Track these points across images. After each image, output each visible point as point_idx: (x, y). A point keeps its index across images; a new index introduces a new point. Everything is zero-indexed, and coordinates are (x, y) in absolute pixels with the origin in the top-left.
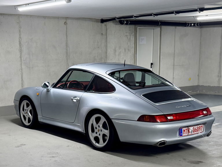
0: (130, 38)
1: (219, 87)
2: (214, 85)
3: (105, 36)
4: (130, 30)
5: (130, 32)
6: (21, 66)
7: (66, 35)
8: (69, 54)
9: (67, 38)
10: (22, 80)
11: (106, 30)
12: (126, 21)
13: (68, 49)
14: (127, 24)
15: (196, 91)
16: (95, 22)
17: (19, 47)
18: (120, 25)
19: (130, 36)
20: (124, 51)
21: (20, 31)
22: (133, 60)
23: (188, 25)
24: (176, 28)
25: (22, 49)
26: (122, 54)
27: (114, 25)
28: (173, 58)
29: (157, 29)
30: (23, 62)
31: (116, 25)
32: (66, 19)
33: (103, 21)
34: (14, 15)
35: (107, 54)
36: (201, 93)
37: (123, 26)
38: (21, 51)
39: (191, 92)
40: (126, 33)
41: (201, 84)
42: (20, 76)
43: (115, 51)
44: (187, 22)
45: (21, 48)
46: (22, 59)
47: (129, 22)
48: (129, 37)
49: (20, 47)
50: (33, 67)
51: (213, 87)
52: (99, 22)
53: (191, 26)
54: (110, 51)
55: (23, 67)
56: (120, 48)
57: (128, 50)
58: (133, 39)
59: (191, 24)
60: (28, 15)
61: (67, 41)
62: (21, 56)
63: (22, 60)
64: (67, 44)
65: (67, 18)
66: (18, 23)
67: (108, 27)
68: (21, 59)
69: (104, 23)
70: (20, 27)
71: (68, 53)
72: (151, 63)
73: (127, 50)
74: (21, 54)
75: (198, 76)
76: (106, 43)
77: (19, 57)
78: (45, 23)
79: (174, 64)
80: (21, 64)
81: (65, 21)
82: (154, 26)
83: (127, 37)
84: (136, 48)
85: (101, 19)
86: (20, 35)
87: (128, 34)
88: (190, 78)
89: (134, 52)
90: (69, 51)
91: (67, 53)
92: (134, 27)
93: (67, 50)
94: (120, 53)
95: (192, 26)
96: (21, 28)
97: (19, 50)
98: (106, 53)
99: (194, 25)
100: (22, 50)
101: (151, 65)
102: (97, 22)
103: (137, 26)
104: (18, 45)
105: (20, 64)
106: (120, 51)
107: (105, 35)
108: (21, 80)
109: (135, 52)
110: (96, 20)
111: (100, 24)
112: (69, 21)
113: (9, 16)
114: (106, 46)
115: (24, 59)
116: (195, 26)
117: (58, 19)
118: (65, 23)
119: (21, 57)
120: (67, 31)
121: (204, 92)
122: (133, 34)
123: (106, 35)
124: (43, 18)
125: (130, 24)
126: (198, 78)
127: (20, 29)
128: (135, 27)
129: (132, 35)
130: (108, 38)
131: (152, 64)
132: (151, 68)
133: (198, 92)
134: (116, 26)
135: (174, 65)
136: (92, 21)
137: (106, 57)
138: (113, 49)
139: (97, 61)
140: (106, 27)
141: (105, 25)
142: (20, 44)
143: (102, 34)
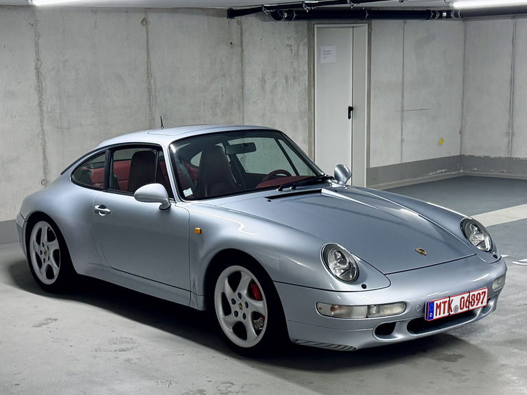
0: (298, 50)
1: (511, 159)
2: (497, 155)
3: (239, 49)
4: (297, 33)
5: (296, 35)
6: (42, 126)
7: (147, 50)
8: (153, 94)
9: (148, 56)
10: (45, 158)
11: (239, 35)
12: (287, 12)
13: (152, 82)
14: (289, 19)
15: (456, 170)
16: (214, 16)
17: (36, 80)
18: (272, 22)
19: (298, 46)
20: (284, 80)
21: (37, 45)
22: (307, 101)
23: (434, 17)
24: (405, 23)
25: (44, 85)
26: (280, 89)
27: (260, 22)
28: (401, 94)
29: (362, 28)
30: (45, 115)
31: (265, 21)
32: (146, 12)
33: (232, 13)
34: (23, 6)
35: (245, 90)
36: (468, 172)
37: (281, 24)
38: (40, 90)
39: (443, 171)
40: (288, 38)
41: (467, 154)
42: (40, 148)
43: (263, 81)
44: (432, 10)
45: (42, 83)
46: (43, 109)
47: (295, 15)
48: (294, 48)
49: (38, 82)
50: (69, 128)
51: (495, 159)
52: (223, 16)
53: (441, 17)
54: (251, 83)
55: (46, 127)
56: (275, 74)
57: (294, 78)
58: (304, 52)
59: (441, 12)
61: (148, 62)
62: (40, 102)
63: (44, 113)
64: (149, 71)
65: (147, 10)
66: (32, 25)
67: (244, 27)
68: (41, 110)
69: (236, 18)
70: (38, 35)
71: (153, 90)
72: (349, 107)
73: (291, 80)
74: (41, 97)
75: (461, 132)
76: (240, 66)
77: (36, 104)
78: (96, 22)
79: (403, 108)
80: (42, 121)
81: (142, 16)
82: (352, 21)
83: (291, 50)
84: (312, 74)
85: (228, 10)
86: (37, 53)
87: (292, 42)
88: (442, 138)
89: (307, 83)
90: (153, 87)
91: (149, 90)
92: (306, 25)
93: (149, 83)
94: (275, 86)
95: (444, 17)
96: (40, 36)
97: (35, 88)
98: (243, 88)
99: (448, 17)
100: (43, 88)
101: (349, 113)
102: (219, 16)
103: (313, 22)
105: (39, 120)
106: (275, 81)
107: (237, 45)
108: (41, 157)
109: (309, 81)
110: (217, 13)
111: (226, 20)
112: (153, 18)
113: (10, 9)
114: (242, 73)
115: (49, 109)
116: (451, 17)
117: (127, 12)
118: (144, 22)
119: (40, 105)
120: (148, 41)
121: (475, 171)
122: (306, 40)
123: (242, 46)
124: (91, 11)
125: (298, 18)
126: (461, 138)
127: (38, 40)
128: (308, 25)
129: (302, 43)
130: (246, 53)
131: (351, 109)
132: (349, 118)
133: (462, 171)
134: (265, 23)
135: (403, 111)
136: (208, 15)
137: (242, 97)
138: (259, 78)
139: (222, 108)
140: (241, 28)
141: (239, 23)
142: (38, 73)
143: (231, 44)
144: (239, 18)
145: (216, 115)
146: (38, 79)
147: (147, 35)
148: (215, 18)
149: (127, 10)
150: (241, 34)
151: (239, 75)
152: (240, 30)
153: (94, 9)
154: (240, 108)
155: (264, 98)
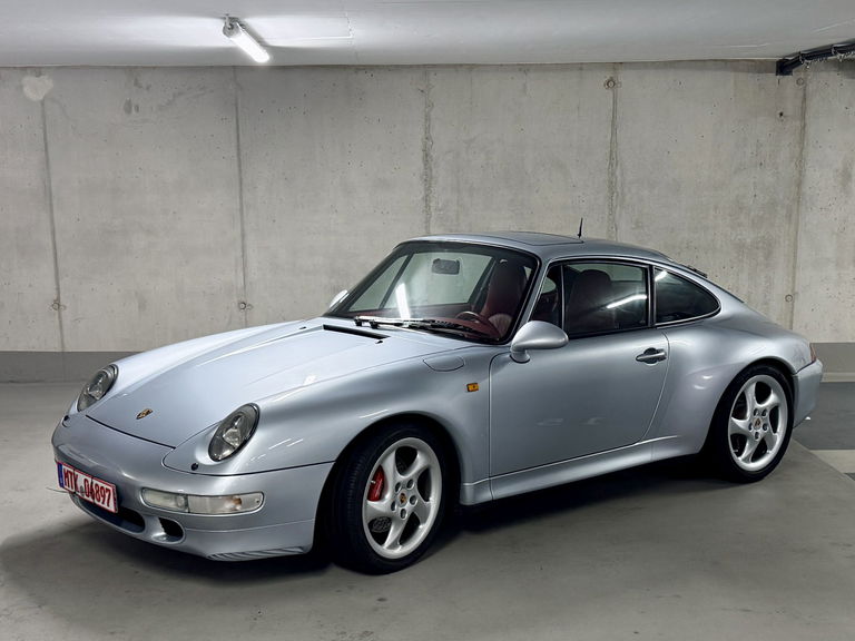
3: (798, 123)
6: (428, 229)
7: (613, 125)
8: (619, 190)
9: (614, 133)
13: (618, 173)
16: (748, 71)
17: (423, 166)
21: (428, 118)
25: (434, 171)
27: (846, 81)
30: (433, 214)
32: (614, 69)
34: (411, 66)
35: (805, 189)
38: (428, 180)
43: (846, 176)
45: (431, 170)
46: (432, 204)
49: (426, 169)
52: (767, 72)
54: (820, 178)
55: (434, 230)
60: (461, 65)
61: (613, 143)
62: (427, 196)
63: (432, 209)
64: (613, 156)
65: (618, 66)
66: (422, 91)
67: (811, 88)
68: (428, 206)
69: (792, 72)
70: (429, 105)
71: (619, 184)
74: (428, 189)
76: (798, 149)
77: (420, 197)
78: (525, 85)
80: (428, 222)
81: (608, 74)
85: (778, 62)
86: (427, 129)
90: (619, 178)
91: (612, 186)
93: (613, 174)
97: (421, 178)
98: (799, 184)
100: (431, 178)
102: (759, 72)
104: (420, 164)
107: (794, 117)
110: (754, 66)
111: (772, 78)
112: (625, 77)
113: (391, 70)
114: (800, 162)
115: (440, 206)
117: (581, 69)
119: (427, 199)
120: (615, 111)
123: (803, 117)
124: (520, 70)
130: (811, 130)
136: (736, 70)
137: (798, 198)
138: (837, 171)
139: (752, 213)
140: (805, 90)
141: (801, 82)
142: (426, 156)
143: (781, 114)
144: (797, 73)
145: (739, 225)
146: (425, 165)
147: (615, 102)
148: (751, 74)
149: (581, 67)
150: (804, 98)
151: (793, 164)
152: (801, 94)
153: (524, 68)
154: (790, 216)
155: (846, 202)
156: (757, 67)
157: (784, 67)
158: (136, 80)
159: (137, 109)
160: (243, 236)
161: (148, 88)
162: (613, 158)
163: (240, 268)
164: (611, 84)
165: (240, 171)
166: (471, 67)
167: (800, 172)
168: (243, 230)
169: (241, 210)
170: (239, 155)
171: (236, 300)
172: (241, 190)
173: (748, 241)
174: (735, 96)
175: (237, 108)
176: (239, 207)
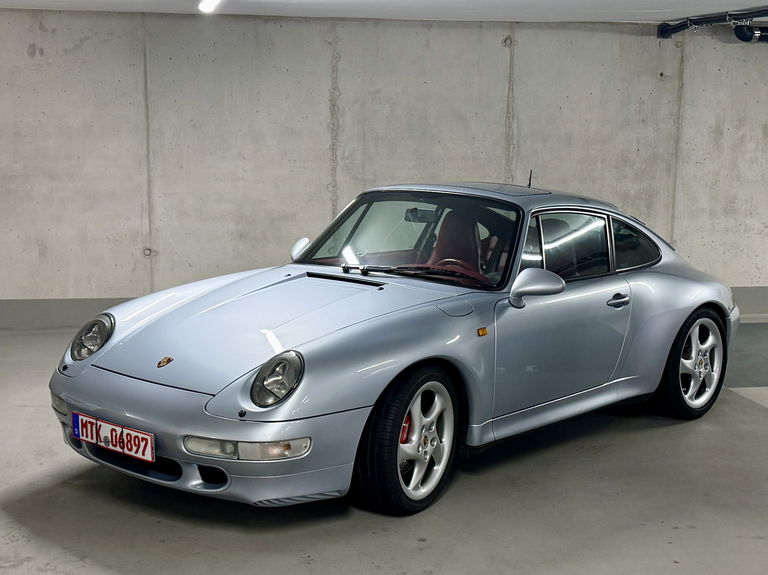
3: (676, 83)
6: (334, 176)
7: (510, 80)
8: (515, 142)
9: (511, 88)
13: (514, 125)
16: (632, 33)
17: (330, 116)
18: (745, 45)
21: (335, 70)
25: (341, 122)
26: (750, 146)
27: (719, 45)
30: (340, 162)
31: (729, 42)
32: (511, 28)
34: (319, 19)
35: (682, 144)
38: (335, 129)
43: (718, 132)
45: (338, 120)
46: (338, 153)
49: (333, 118)
50: (375, 181)
52: (649, 35)
54: (695, 135)
55: (338, 180)
56: (741, 122)
60: (367, 19)
61: (511, 97)
62: (334, 144)
63: (339, 158)
64: (510, 108)
65: (515, 25)
66: (330, 43)
67: (687, 50)
68: (334, 155)
69: (673, 36)
70: (337, 57)
71: (515, 137)
74: (334, 138)
76: (676, 107)
77: (328, 146)
78: (428, 41)
80: (334, 170)
81: (506, 33)
85: (659, 26)
86: (335, 80)
90: (516, 132)
91: (508, 138)
93: (510, 127)
94: (742, 139)
96: (340, 58)
97: (328, 126)
98: (677, 140)
100: (339, 127)
102: (642, 35)
104: (327, 112)
105: (331, 168)
106: (742, 132)
107: (672, 78)
108: (329, 216)
111: (654, 40)
112: (521, 36)
113: (298, 22)
114: (678, 119)
115: (346, 154)
117: (481, 27)
118: (508, 41)
119: (333, 148)
120: (511, 68)
123: (681, 77)
124: (423, 25)
127: (337, 62)
130: (688, 89)
136: (621, 32)
137: (676, 153)
138: (710, 128)
139: (635, 167)
140: (682, 52)
141: (679, 45)
142: (333, 107)
143: (661, 74)
144: (677, 37)
145: (624, 177)
146: (332, 115)
147: (512, 60)
148: (634, 37)
149: (480, 25)
150: (682, 61)
151: (672, 121)
152: (679, 55)
153: (428, 24)
154: (669, 170)
155: (718, 157)
156: (640, 30)
157: (665, 30)
158: (41, 23)
159: (42, 53)
160: (149, 182)
161: (53, 32)
162: (510, 112)
163: (145, 215)
164: (508, 42)
165: (147, 118)
166: (377, 21)
167: (678, 128)
168: (149, 176)
169: (148, 156)
170: (146, 100)
171: (141, 246)
172: (148, 135)
173: (632, 192)
174: (621, 56)
175: (145, 55)
176: (145, 152)
